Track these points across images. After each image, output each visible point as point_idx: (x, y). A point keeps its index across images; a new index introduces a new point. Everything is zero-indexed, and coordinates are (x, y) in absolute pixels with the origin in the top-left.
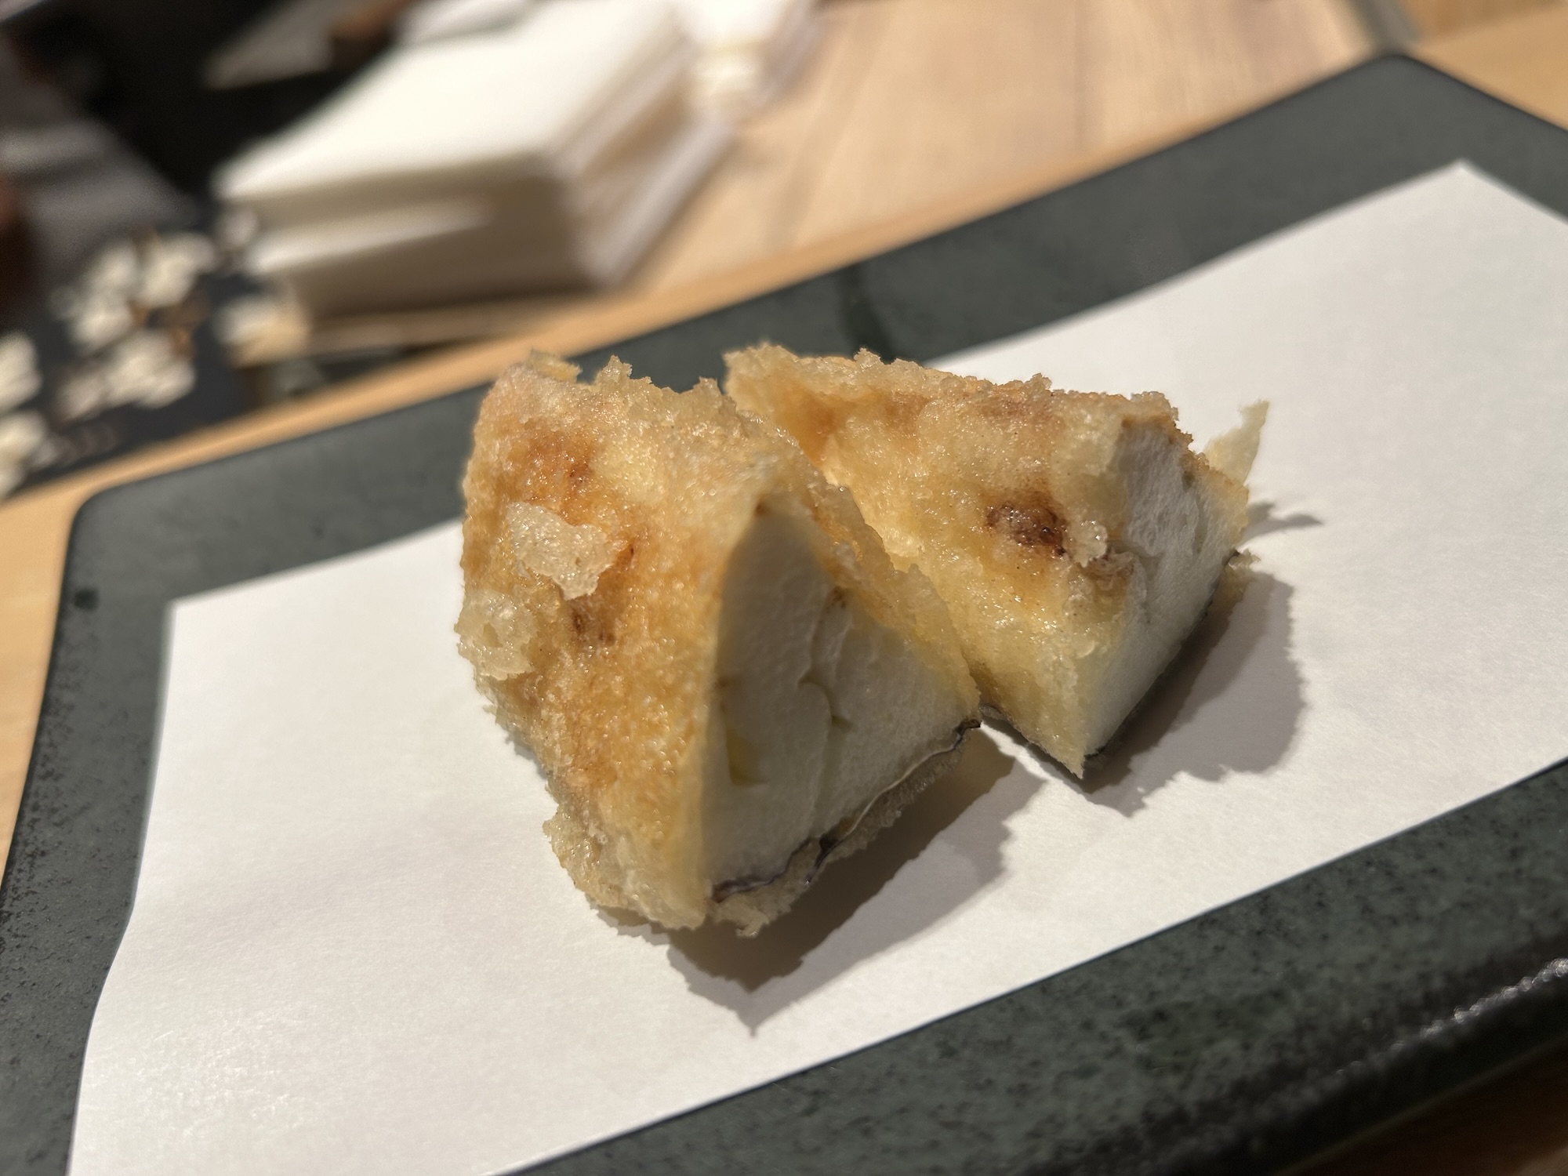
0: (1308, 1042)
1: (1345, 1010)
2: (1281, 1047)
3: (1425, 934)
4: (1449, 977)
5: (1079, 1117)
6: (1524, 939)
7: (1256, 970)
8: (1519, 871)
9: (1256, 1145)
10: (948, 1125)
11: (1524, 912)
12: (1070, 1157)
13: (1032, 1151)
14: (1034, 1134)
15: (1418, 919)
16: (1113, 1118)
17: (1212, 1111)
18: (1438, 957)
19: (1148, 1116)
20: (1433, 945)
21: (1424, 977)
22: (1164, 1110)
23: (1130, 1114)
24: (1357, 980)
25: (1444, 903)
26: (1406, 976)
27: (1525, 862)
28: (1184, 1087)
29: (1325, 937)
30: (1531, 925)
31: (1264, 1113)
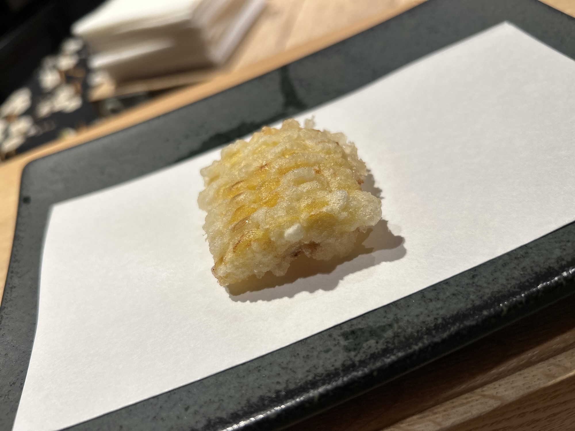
0: (396, 341)
1: (410, 330)
2: (387, 342)
3: (440, 304)
4: (443, 319)
5: (323, 365)
6: (470, 306)
7: (385, 317)
8: (473, 283)
9: (375, 374)
10: (283, 368)
11: (472, 297)
12: (318, 378)
13: (307, 376)
14: (308, 371)
15: (438, 299)
16: (333, 366)
17: (363, 363)
18: (441, 312)
19: (343, 365)
20: (442, 308)
21: (436, 319)
22: (349, 363)
23: (338, 364)
24: (415, 320)
25: (448, 294)
26: (431, 318)
27: (476, 280)
28: (356, 356)
29: (408, 306)
30: (473, 301)
31: (379, 364)
